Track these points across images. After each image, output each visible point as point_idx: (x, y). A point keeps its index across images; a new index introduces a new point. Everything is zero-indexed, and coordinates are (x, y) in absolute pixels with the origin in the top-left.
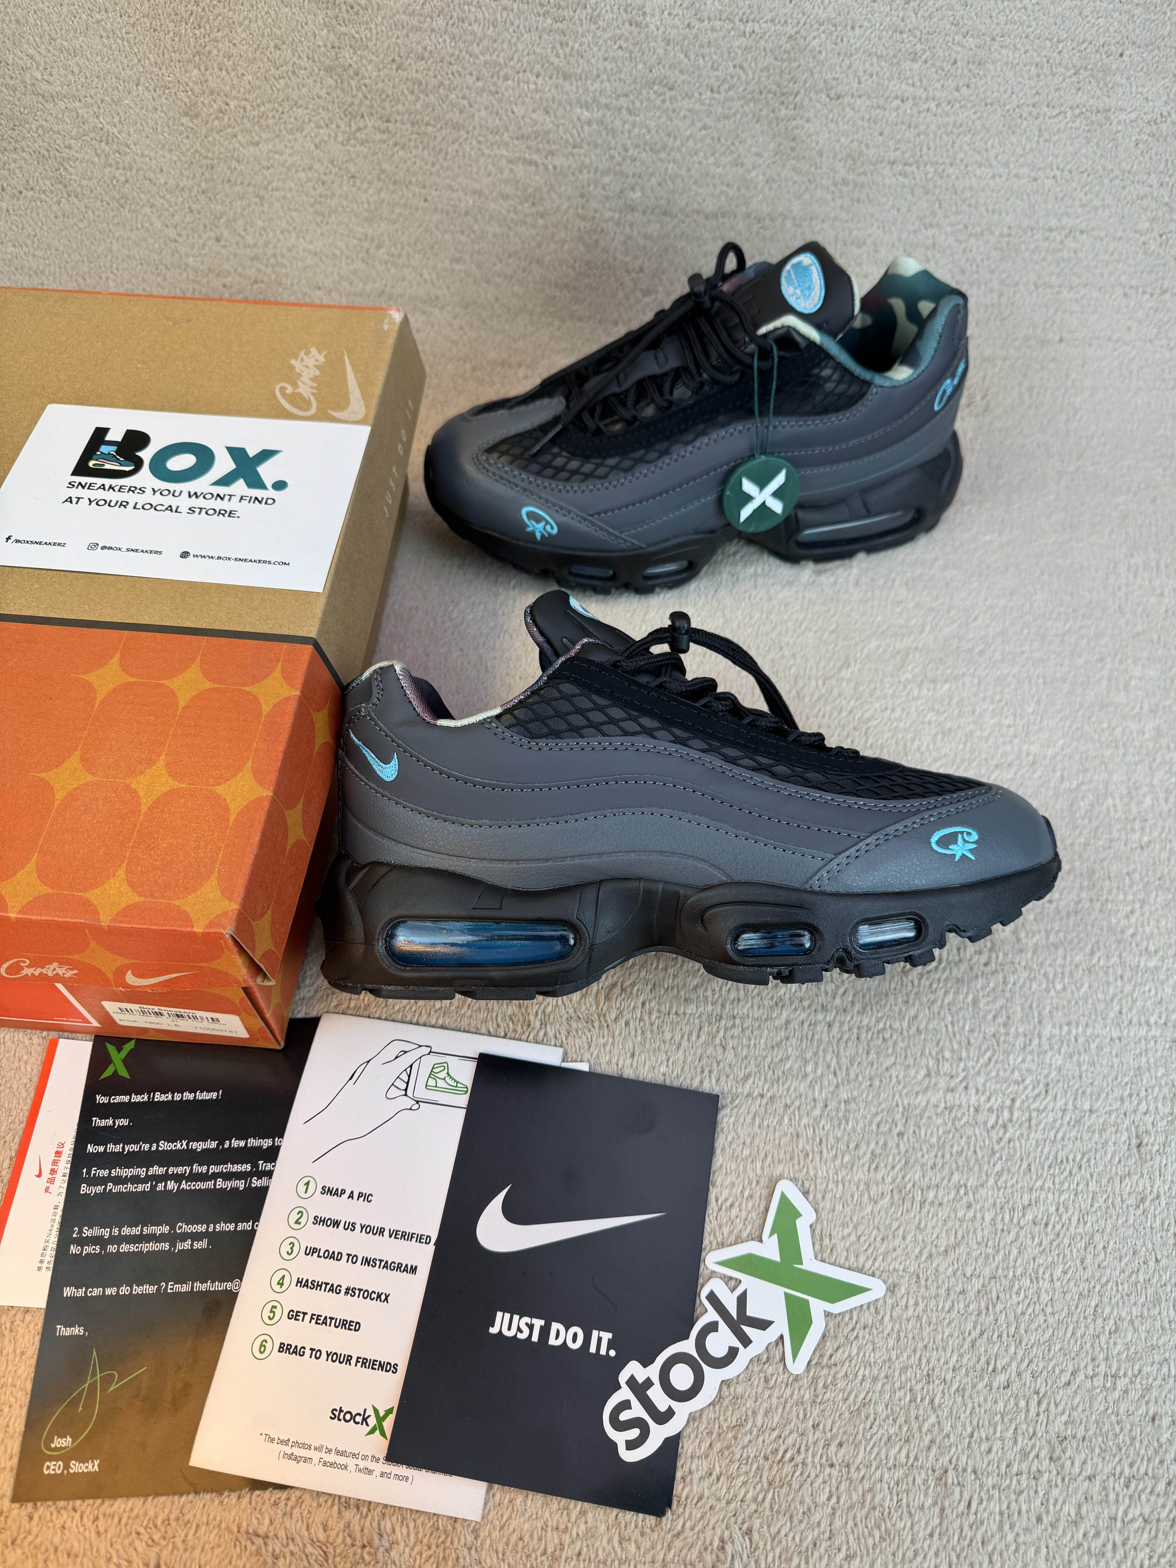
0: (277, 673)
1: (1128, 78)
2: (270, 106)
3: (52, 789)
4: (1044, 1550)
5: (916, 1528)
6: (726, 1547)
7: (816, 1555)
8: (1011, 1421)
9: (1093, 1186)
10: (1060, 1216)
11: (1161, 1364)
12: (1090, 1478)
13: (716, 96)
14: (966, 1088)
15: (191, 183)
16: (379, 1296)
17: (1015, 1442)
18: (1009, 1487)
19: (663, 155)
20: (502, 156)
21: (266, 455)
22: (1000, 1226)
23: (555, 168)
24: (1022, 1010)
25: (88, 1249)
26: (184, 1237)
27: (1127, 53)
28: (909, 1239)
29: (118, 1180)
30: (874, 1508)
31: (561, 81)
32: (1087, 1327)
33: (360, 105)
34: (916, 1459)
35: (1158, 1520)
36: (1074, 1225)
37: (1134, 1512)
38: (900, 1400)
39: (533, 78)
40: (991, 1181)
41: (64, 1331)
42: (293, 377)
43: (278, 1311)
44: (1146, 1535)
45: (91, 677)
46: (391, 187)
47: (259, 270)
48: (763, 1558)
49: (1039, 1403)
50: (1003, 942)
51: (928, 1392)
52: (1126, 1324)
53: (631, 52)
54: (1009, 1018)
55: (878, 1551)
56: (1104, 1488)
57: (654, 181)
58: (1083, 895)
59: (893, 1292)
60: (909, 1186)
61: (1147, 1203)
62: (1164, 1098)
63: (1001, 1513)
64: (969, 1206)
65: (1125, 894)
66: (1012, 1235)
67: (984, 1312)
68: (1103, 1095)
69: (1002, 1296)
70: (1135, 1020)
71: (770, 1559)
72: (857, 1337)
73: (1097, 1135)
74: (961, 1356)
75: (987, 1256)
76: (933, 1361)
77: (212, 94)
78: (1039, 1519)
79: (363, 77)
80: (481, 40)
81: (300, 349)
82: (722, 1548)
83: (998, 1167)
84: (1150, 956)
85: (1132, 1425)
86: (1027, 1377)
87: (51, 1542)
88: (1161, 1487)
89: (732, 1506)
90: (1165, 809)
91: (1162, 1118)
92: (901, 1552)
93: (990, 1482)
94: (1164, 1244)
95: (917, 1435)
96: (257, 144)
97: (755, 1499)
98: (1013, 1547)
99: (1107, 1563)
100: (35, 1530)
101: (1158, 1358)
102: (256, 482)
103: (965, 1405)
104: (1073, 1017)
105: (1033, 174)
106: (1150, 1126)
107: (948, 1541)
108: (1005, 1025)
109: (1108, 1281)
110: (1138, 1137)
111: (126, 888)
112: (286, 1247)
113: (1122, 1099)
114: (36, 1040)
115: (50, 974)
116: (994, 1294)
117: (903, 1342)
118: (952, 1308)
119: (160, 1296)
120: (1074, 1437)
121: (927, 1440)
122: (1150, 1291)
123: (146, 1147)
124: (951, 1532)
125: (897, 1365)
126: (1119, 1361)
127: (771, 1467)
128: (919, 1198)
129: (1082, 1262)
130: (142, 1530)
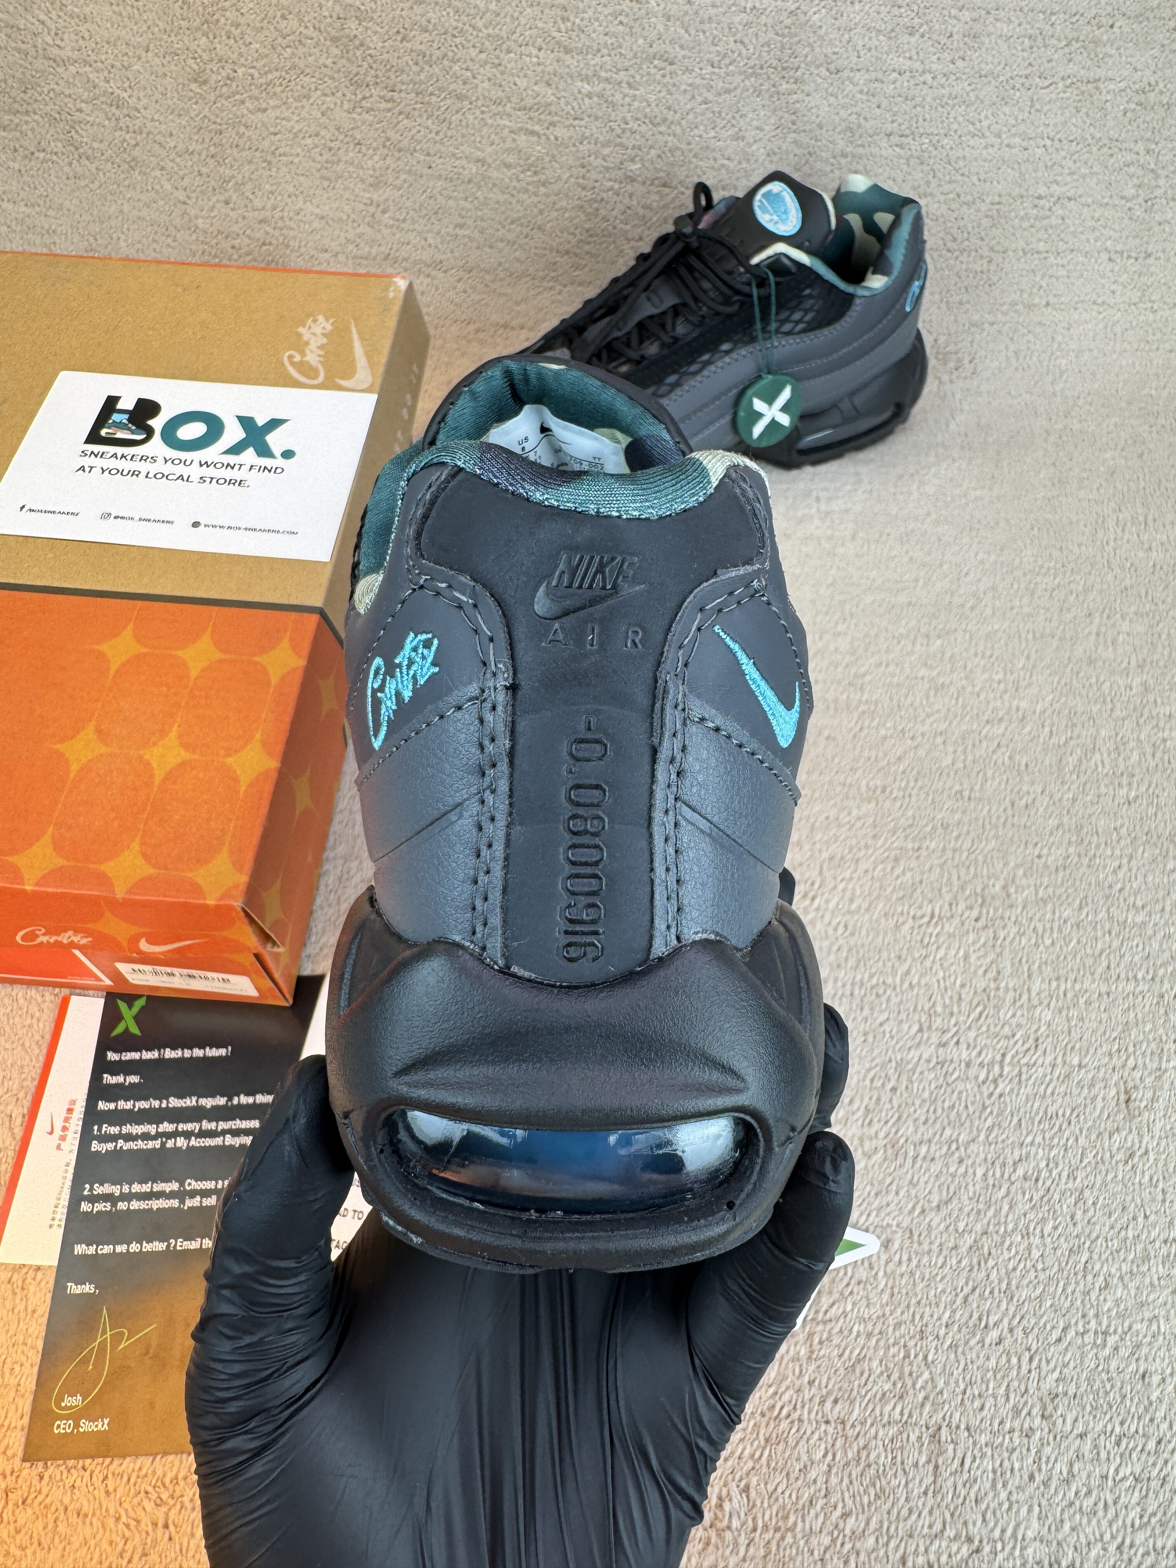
0: (285, 643)
1: (1118, 49)
2: (278, 74)
3: (67, 761)
4: (1036, 1509)
5: (910, 1486)
6: (724, 1505)
7: (812, 1512)
8: (1003, 1378)
9: (1082, 1141)
10: (1051, 1172)
11: (1150, 1321)
12: (1081, 1436)
13: (717, 70)
14: (957, 1043)
15: (200, 147)
17: (1008, 1399)
18: (1002, 1444)
19: (663, 128)
20: (504, 127)
21: (274, 424)
22: (991, 1182)
23: (556, 139)
24: (1013, 965)
25: (99, 1207)
26: (193, 1194)
27: (1118, 24)
28: (902, 1194)
29: (129, 1138)
30: (869, 1466)
31: (562, 55)
32: (1077, 1283)
33: (365, 74)
34: (910, 1416)
35: (1149, 1479)
36: (1064, 1180)
37: (1125, 1471)
38: (894, 1356)
39: (535, 52)
40: (982, 1137)
41: (74, 1289)
42: (300, 346)
44: (1137, 1494)
45: (104, 647)
46: (397, 154)
47: (267, 233)
48: (760, 1515)
49: (1031, 1359)
50: (993, 898)
51: (921, 1348)
52: (1115, 1280)
53: (631, 28)
54: (999, 973)
55: (873, 1509)
56: (1096, 1446)
57: (653, 152)
58: (1072, 850)
59: (886, 1247)
60: (902, 1141)
61: (1136, 1160)
62: (1152, 1053)
63: (994, 1471)
64: (961, 1161)
65: (1113, 849)
66: (1003, 1191)
67: (976, 1267)
68: (1092, 1051)
69: (993, 1251)
70: (1123, 976)
71: (767, 1517)
72: (851, 1293)
73: (1086, 1091)
74: (954, 1312)
75: (979, 1212)
76: (927, 1315)
77: (220, 61)
78: (1032, 1477)
79: (369, 48)
80: (484, 14)
81: (308, 316)
82: (720, 1506)
83: (989, 1122)
84: (1138, 911)
85: (1123, 1383)
86: (1019, 1333)
87: (61, 1502)
88: (1151, 1445)
89: (730, 1463)
90: (1152, 764)
91: (1150, 1074)
92: (895, 1511)
93: (983, 1439)
94: (1153, 1200)
95: (911, 1392)
96: (265, 110)
97: (752, 1456)
98: (1006, 1506)
99: (1099, 1521)
100: (45, 1491)
101: (1147, 1315)
102: (264, 451)
103: (958, 1361)
104: (1062, 972)
105: (1025, 144)
106: (1138, 1082)
107: (942, 1499)
108: (995, 980)
109: (1098, 1237)
110: (1126, 1092)
111: (140, 861)
113: (1110, 1054)
114: (48, 997)
115: (65, 941)
116: (986, 1249)
117: (897, 1297)
118: (944, 1264)
119: (169, 1253)
120: (1066, 1394)
121: (921, 1396)
122: (1140, 1247)
123: (156, 1104)
124: (945, 1490)
125: (891, 1321)
126: (1109, 1318)
127: (768, 1424)
128: (911, 1153)
129: (1072, 1217)
130: (150, 1489)
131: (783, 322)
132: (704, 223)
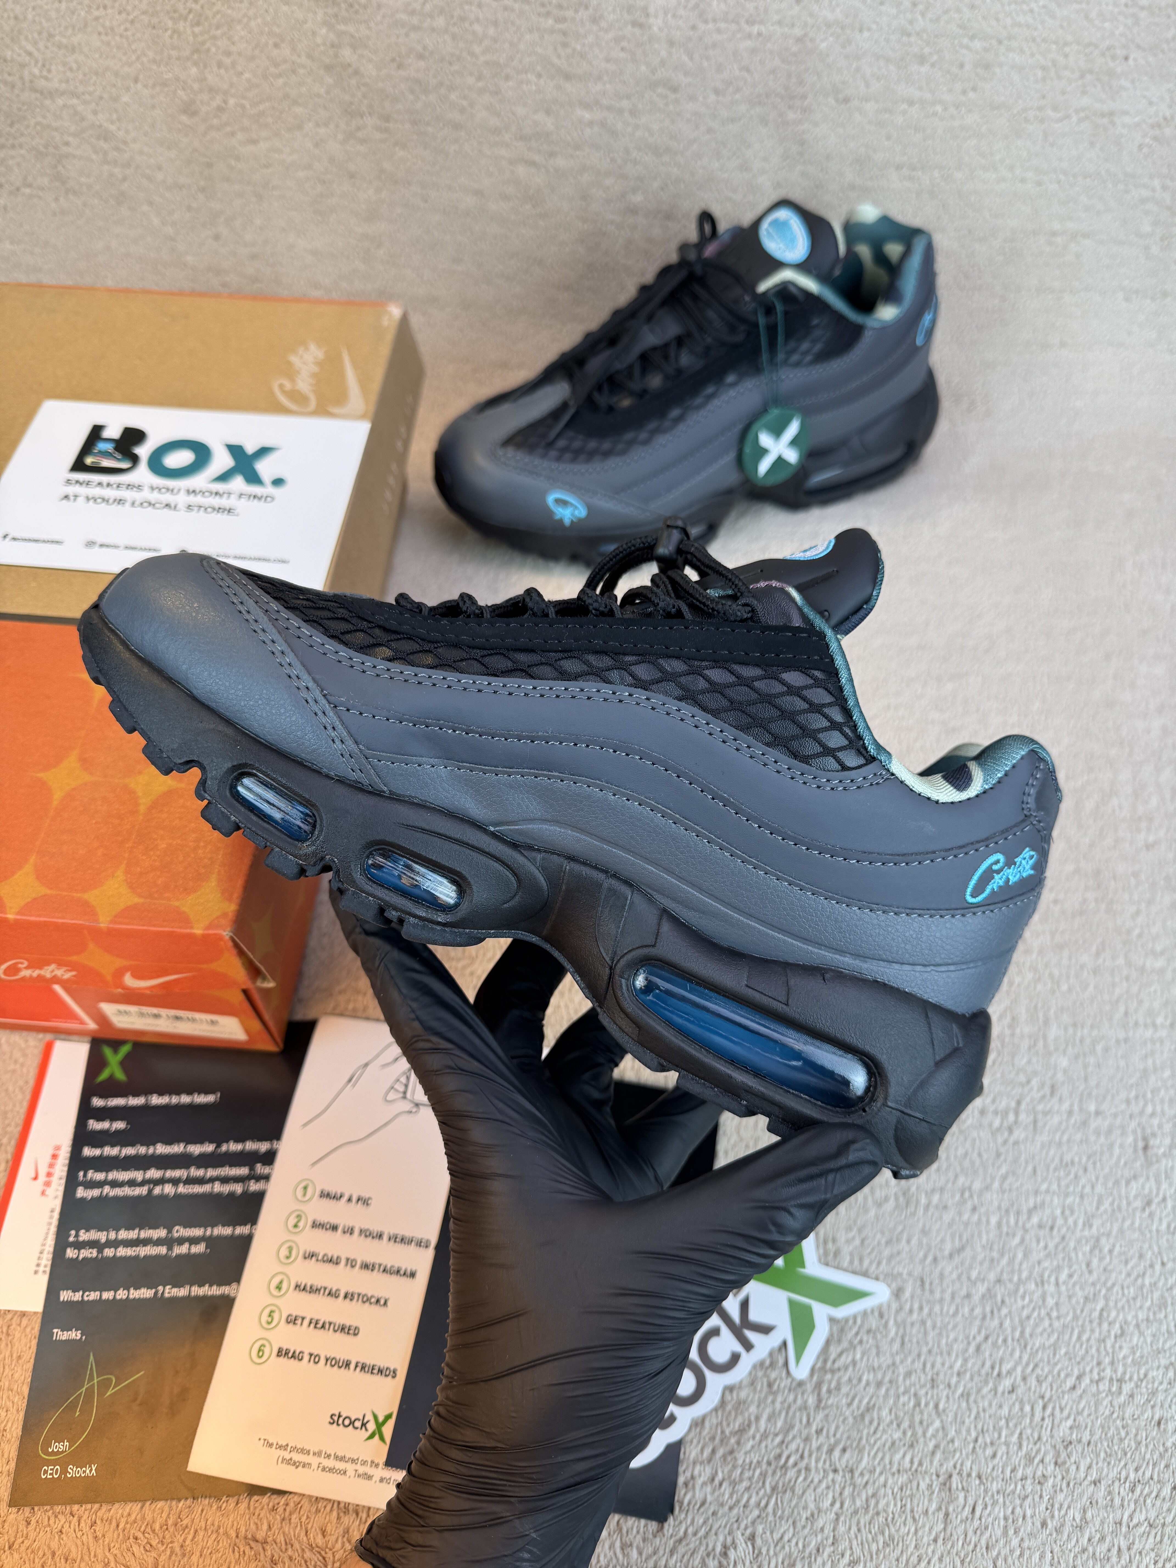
1: (1133, 82)
2: (270, 104)
3: (50, 790)
4: (1049, 1555)
5: (920, 1533)
6: (729, 1552)
7: (819, 1560)
8: (1016, 1426)
9: (1099, 1189)
10: (1066, 1220)
12: (1095, 1483)
13: (722, 99)
15: (189, 181)
16: (378, 1301)
17: (1020, 1446)
18: (1014, 1492)
19: (665, 159)
20: (503, 157)
21: (263, 451)
22: (1005, 1229)
23: (556, 169)
25: (85, 1253)
26: (181, 1241)
27: (1132, 57)
28: (913, 1243)
29: (114, 1184)
30: (878, 1514)
31: (562, 82)
32: (1092, 1331)
33: (359, 104)
34: (920, 1464)
35: (1164, 1525)
36: (1079, 1228)
37: (1139, 1517)
38: (904, 1405)
40: (996, 1185)
41: (61, 1335)
42: (290, 373)
43: (276, 1316)
44: (1151, 1540)
46: (391, 187)
47: (258, 270)
49: (1044, 1408)
51: (932, 1396)
52: (1131, 1328)
53: (633, 54)
55: (881, 1557)
56: (1110, 1493)
58: (1088, 895)
59: (897, 1296)
61: (1154, 1206)
62: (1170, 1100)
63: (1006, 1519)
64: (974, 1209)
65: (1131, 894)
66: (1017, 1240)
67: (989, 1315)
68: (1109, 1097)
69: (1007, 1300)
70: (1141, 1021)
72: (861, 1342)
73: (1103, 1137)
74: (966, 1360)
75: (992, 1260)
76: (938, 1365)
77: (210, 92)
78: (1044, 1524)
79: (363, 77)
81: (299, 345)
82: (725, 1554)
83: (1004, 1170)
85: (1137, 1430)
86: (1033, 1382)
87: (49, 1548)
89: (735, 1511)
91: (1168, 1120)
92: (904, 1558)
93: (994, 1487)
95: (921, 1440)
97: (758, 1504)
98: (1018, 1553)
100: (32, 1535)
101: (1164, 1362)
102: (253, 478)
103: (970, 1410)
106: (1156, 1128)
107: (953, 1546)
109: (1114, 1285)
110: (1144, 1139)
111: (124, 889)
112: (284, 1252)
113: (1128, 1101)
114: (31, 1042)
115: (48, 975)
116: (999, 1298)
117: (908, 1346)
118: (956, 1312)
119: (157, 1300)
120: (1079, 1441)
121: (931, 1445)
122: (1156, 1295)
123: (142, 1150)
124: (955, 1537)
125: (902, 1370)
126: (1124, 1365)
127: (774, 1472)
128: (923, 1200)
129: (1088, 1265)
130: (140, 1535)
131: (789, 353)
132: (710, 250)
